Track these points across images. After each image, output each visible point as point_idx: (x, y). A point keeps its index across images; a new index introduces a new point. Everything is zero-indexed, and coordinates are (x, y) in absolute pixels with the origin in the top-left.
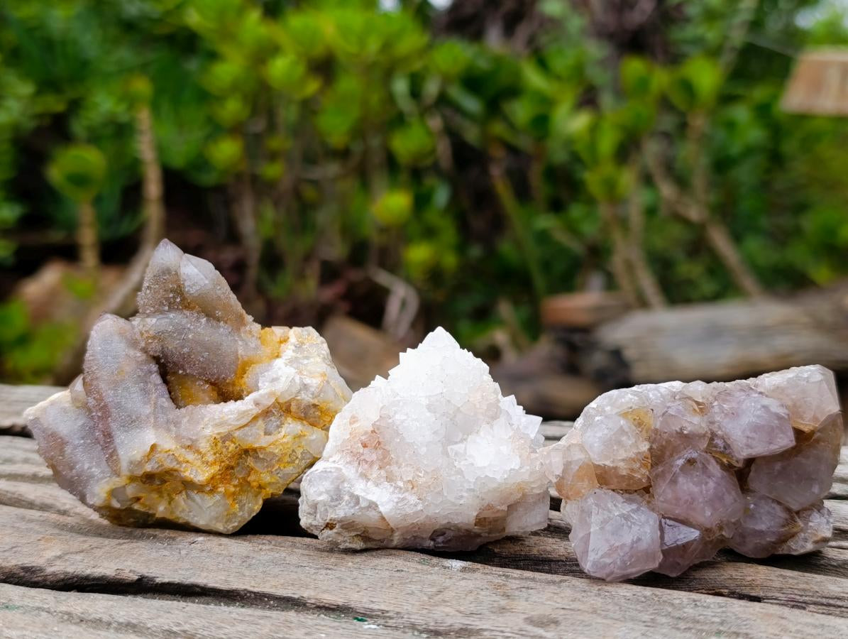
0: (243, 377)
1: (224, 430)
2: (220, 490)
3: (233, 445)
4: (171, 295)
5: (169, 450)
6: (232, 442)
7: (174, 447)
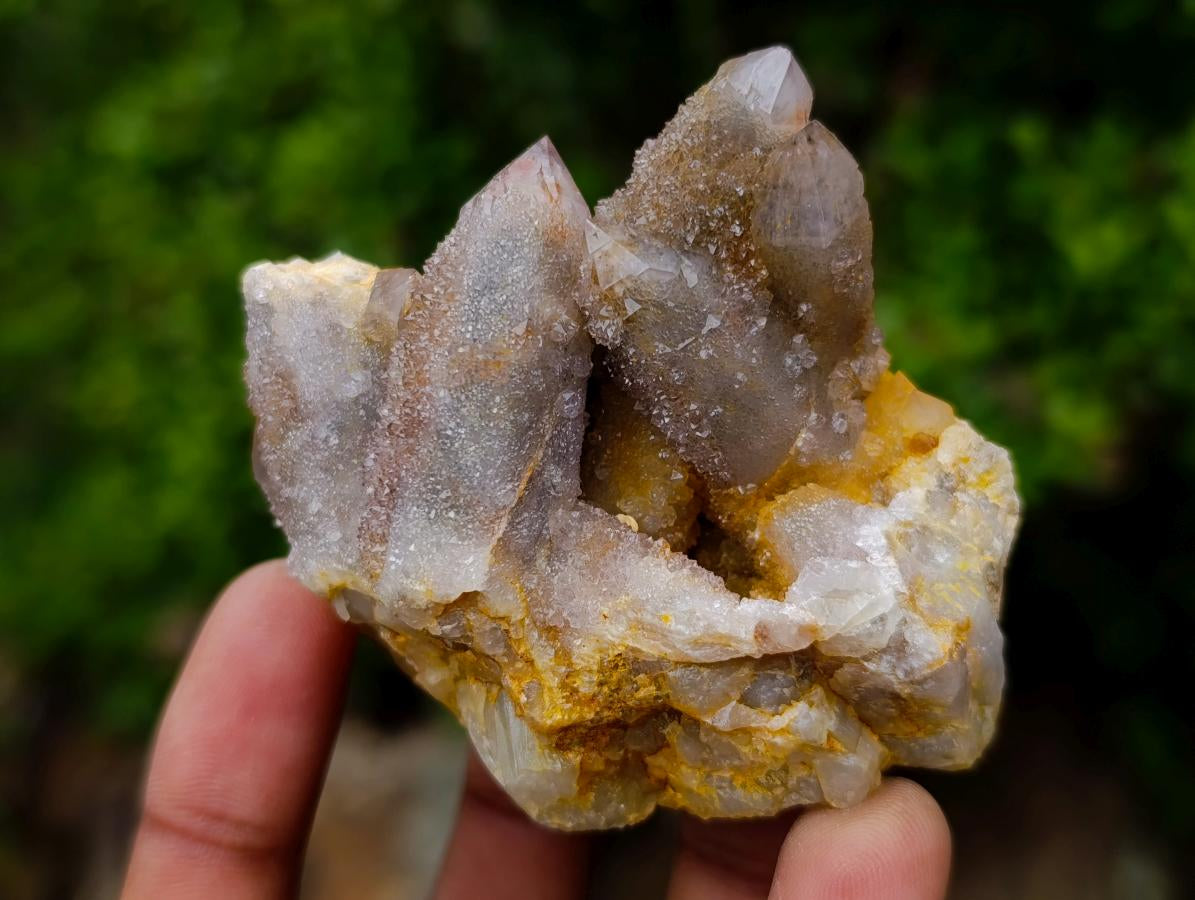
0: (773, 499)
1: (650, 648)
2: (571, 755)
3: (653, 688)
4: (719, 210)
5: (502, 618)
6: (655, 680)
7: (517, 616)
